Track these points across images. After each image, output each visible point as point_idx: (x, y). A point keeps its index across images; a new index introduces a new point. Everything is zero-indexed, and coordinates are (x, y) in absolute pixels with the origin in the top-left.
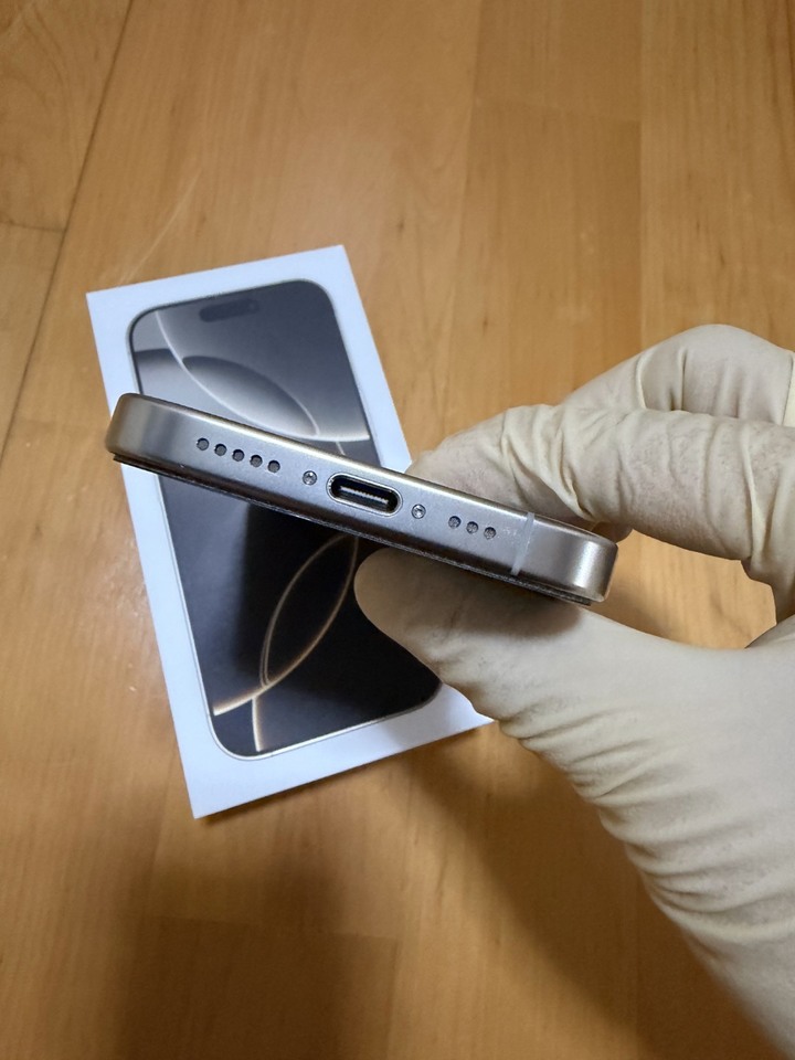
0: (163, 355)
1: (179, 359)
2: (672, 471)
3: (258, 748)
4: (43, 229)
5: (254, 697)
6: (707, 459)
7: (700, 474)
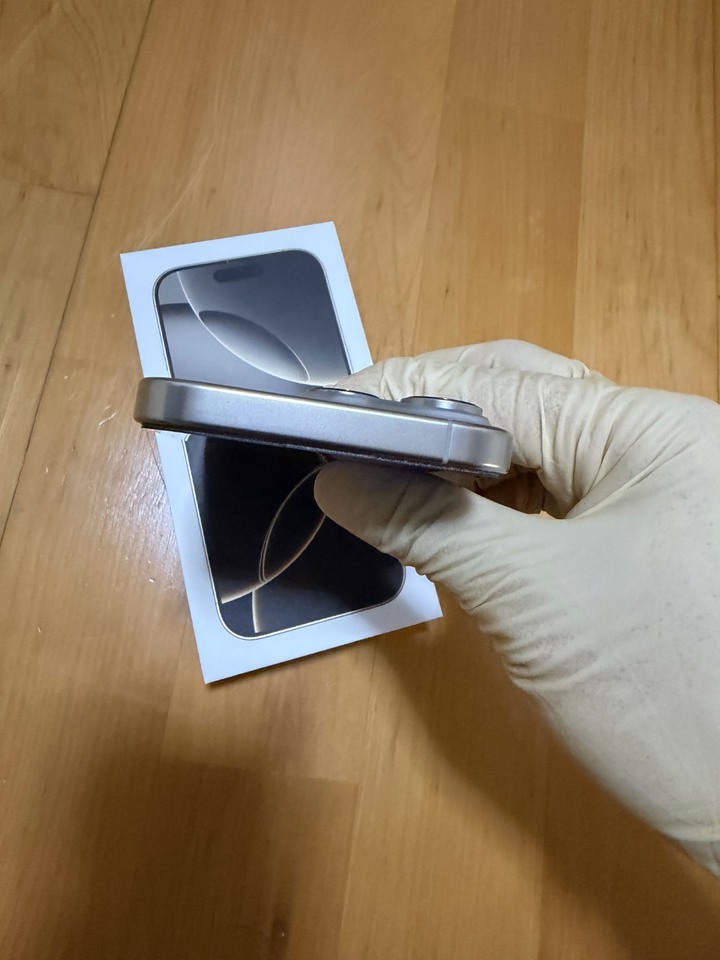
1: (197, 313)
3: (256, 631)
4: (77, 193)
5: (253, 590)
6: (516, 400)
7: (512, 410)
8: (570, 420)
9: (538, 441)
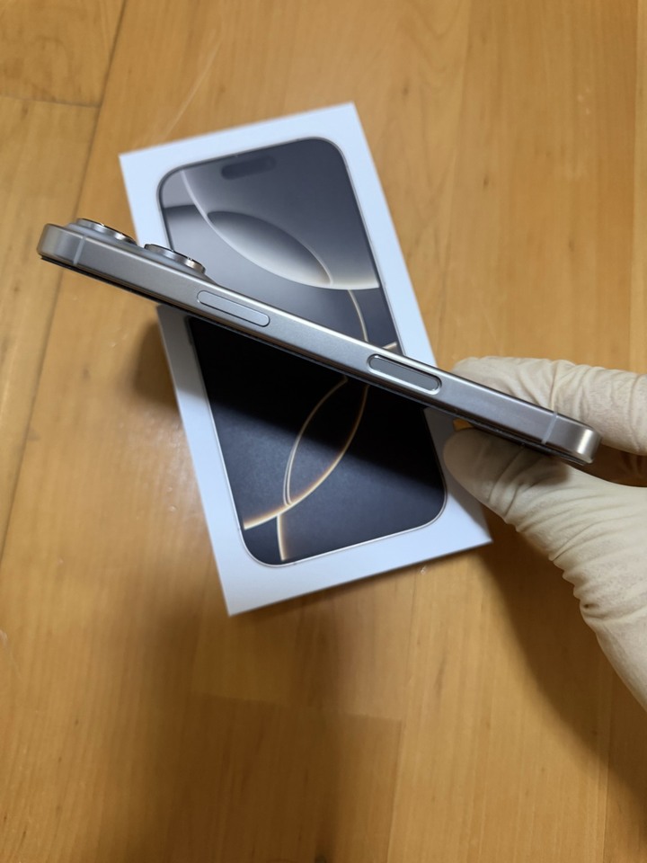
0: (188, 210)
1: (204, 213)
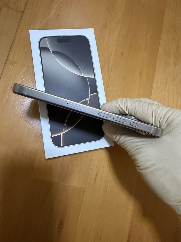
1: (51, 51)
2: (143, 110)
4: (17, 11)
6: (148, 109)
8: (159, 114)
9: (151, 119)
